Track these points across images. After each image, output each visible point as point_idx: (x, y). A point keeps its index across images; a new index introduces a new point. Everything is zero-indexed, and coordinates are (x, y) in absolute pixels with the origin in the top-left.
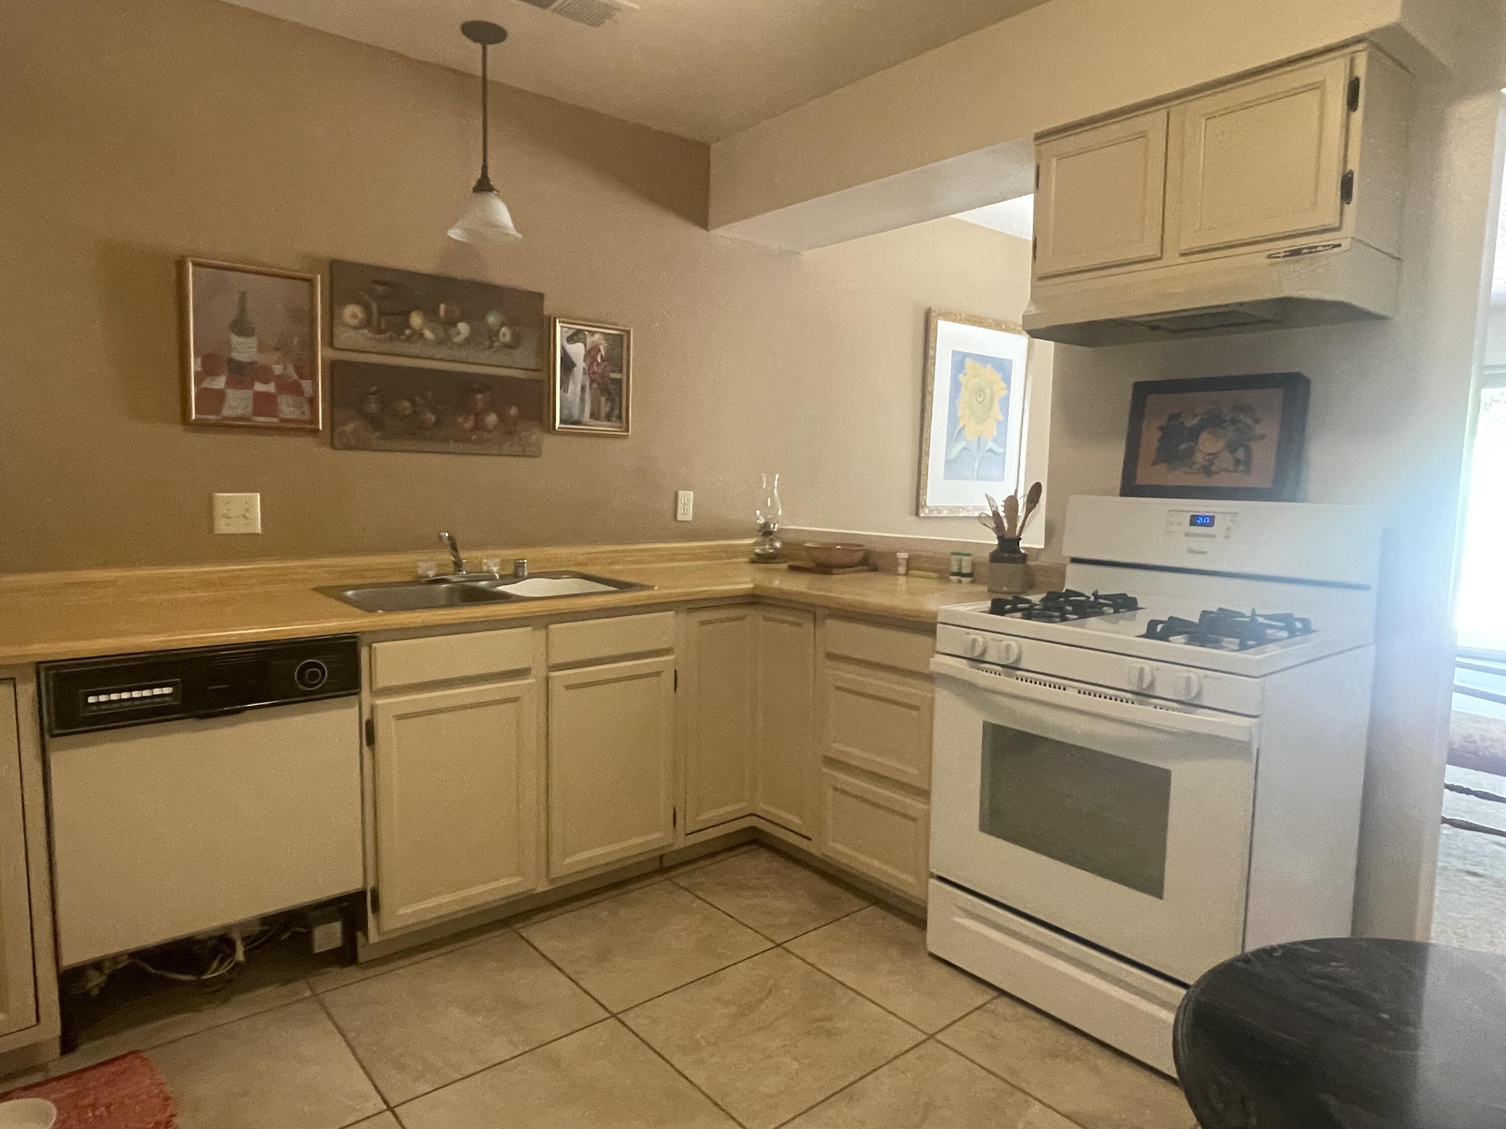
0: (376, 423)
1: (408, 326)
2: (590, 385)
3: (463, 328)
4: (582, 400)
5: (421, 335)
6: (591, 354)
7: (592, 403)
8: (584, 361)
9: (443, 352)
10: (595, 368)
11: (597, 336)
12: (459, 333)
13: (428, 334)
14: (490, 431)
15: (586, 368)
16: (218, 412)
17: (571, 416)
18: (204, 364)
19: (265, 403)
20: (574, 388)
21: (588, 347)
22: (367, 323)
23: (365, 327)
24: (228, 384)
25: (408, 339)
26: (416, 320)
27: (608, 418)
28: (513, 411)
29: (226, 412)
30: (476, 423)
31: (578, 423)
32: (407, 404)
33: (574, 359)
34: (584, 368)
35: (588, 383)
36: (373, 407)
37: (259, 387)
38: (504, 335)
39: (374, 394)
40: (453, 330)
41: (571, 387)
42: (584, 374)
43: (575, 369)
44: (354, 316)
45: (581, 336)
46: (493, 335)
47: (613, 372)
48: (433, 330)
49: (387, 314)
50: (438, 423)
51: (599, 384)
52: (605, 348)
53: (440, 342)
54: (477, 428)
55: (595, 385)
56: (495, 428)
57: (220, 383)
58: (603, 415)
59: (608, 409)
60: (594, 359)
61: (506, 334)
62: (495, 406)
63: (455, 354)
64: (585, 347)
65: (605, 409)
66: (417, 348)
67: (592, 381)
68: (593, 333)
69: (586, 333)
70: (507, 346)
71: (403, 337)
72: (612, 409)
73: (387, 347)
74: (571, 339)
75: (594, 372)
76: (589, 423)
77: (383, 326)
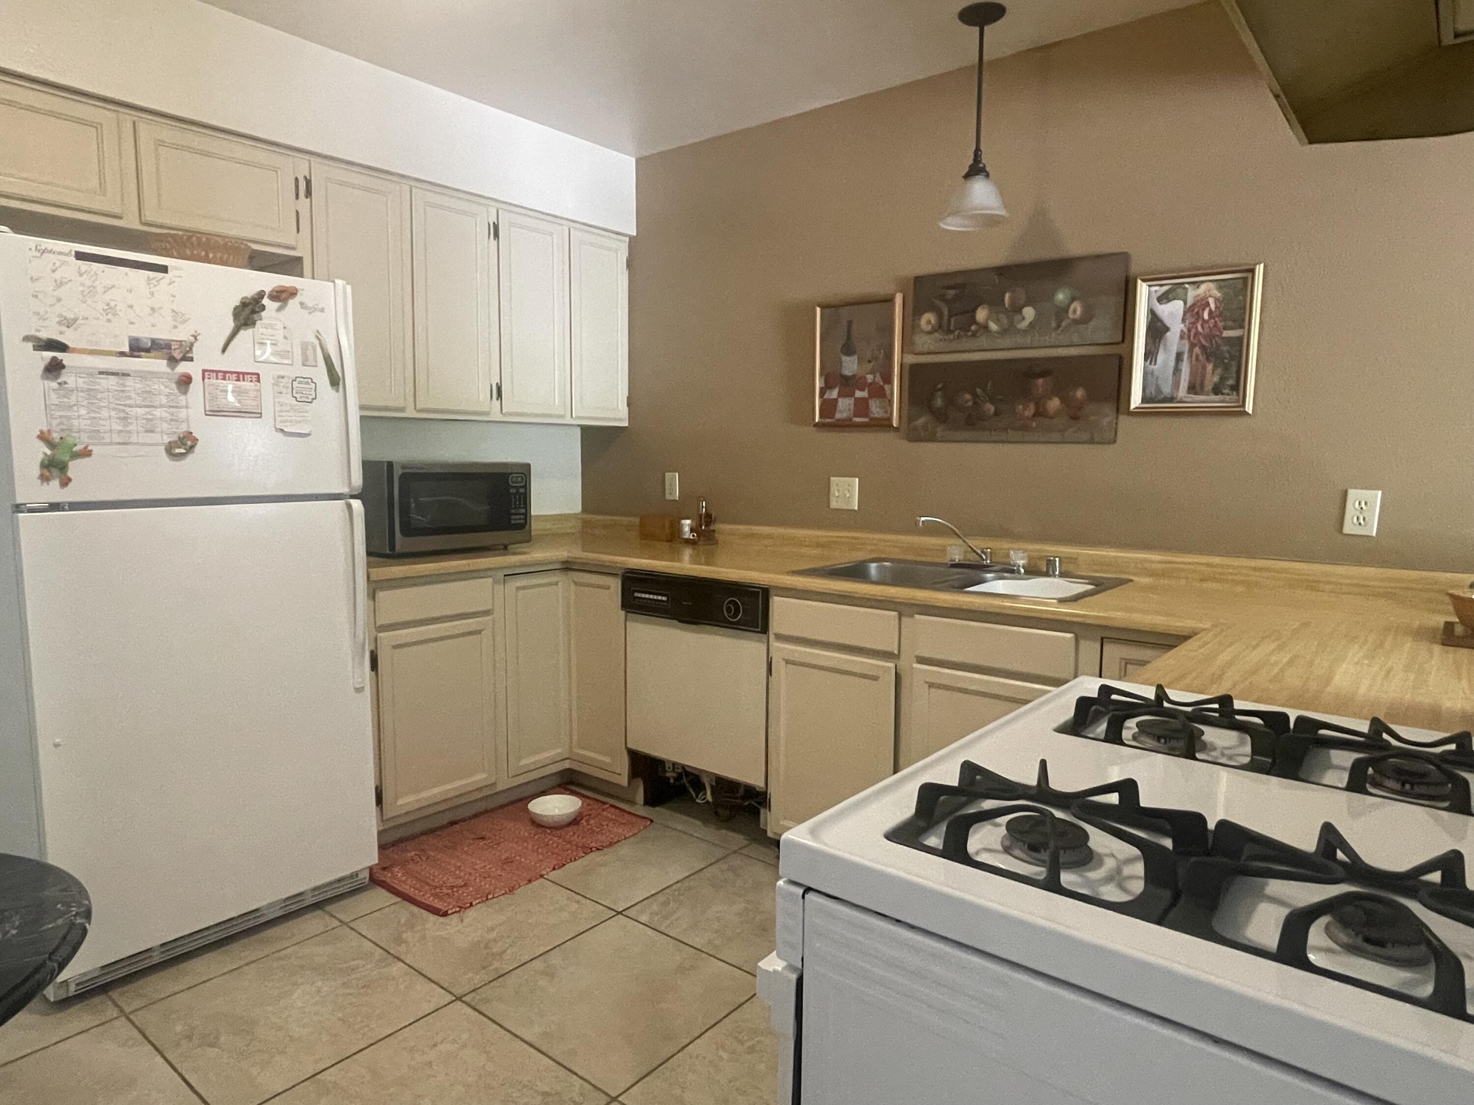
0: (941, 417)
1: (974, 321)
2: (1191, 350)
3: (1029, 313)
4: (1177, 370)
5: (986, 328)
6: (1193, 312)
7: (1193, 374)
8: (1183, 320)
9: (1007, 342)
10: (1200, 328)
11: (1203, 287)
12: (1024, 318)
13: (993, 326)
14: (1052, 418)
15: (1185, 330)
16: (832, 417)
17: (1159, 390)
18: (826, 382)
19: (862, 407)
20: (1165, 358)
21: (1189, 304)
22: (939, 327)
23: (937, 331)
24: (840, 395)
25: (974, 335)
26: (981, 314)
27: (1217, 391)
28: (1080, 393)
29: (838, 416)
30: (1037, 408)
31: (1171, 400)
32: (968, 396)
33: (1168, 322)
34: (1182, 331)
35: (1186, 348)
36: (939, 402)
37: (859, 394)
38: (1075, 311)
39: (940, 390)
40: (1017, 317)
41: (1161, 357)
42: (1182, 337)
43: (1168, 334)
44: (929, 322)
45: (1180, 291)
46: (1062, 312)
47: (1225, 328)
48: (997, 321)
49: (957, 315)
50: (997, 413)
51: (1203, 348)
52: (1217, 300)
53: (1004, 332)
54: (1037, 414)
55: (1197, 350)
56: (1057, 414)
57: (834, 394)
58: (1209, 386)
59: (1216, 379)
60: (1199, 316)
61: (1077, 309)
62: (1059, 390)
63: (1019, 340)
64: (1185, 303)
65: (1212, 377)
66: (983, 341)
67: (1192, 346)
68: (1197, 284)
69: (1187, 286)
70: (1076, 322)
71: (970, 334)
72: (1223, 379)
73: (955, 345)
74: (1164, 298)
75: (1197, 333)
76: (1184, 399)
77: (952, 328)
